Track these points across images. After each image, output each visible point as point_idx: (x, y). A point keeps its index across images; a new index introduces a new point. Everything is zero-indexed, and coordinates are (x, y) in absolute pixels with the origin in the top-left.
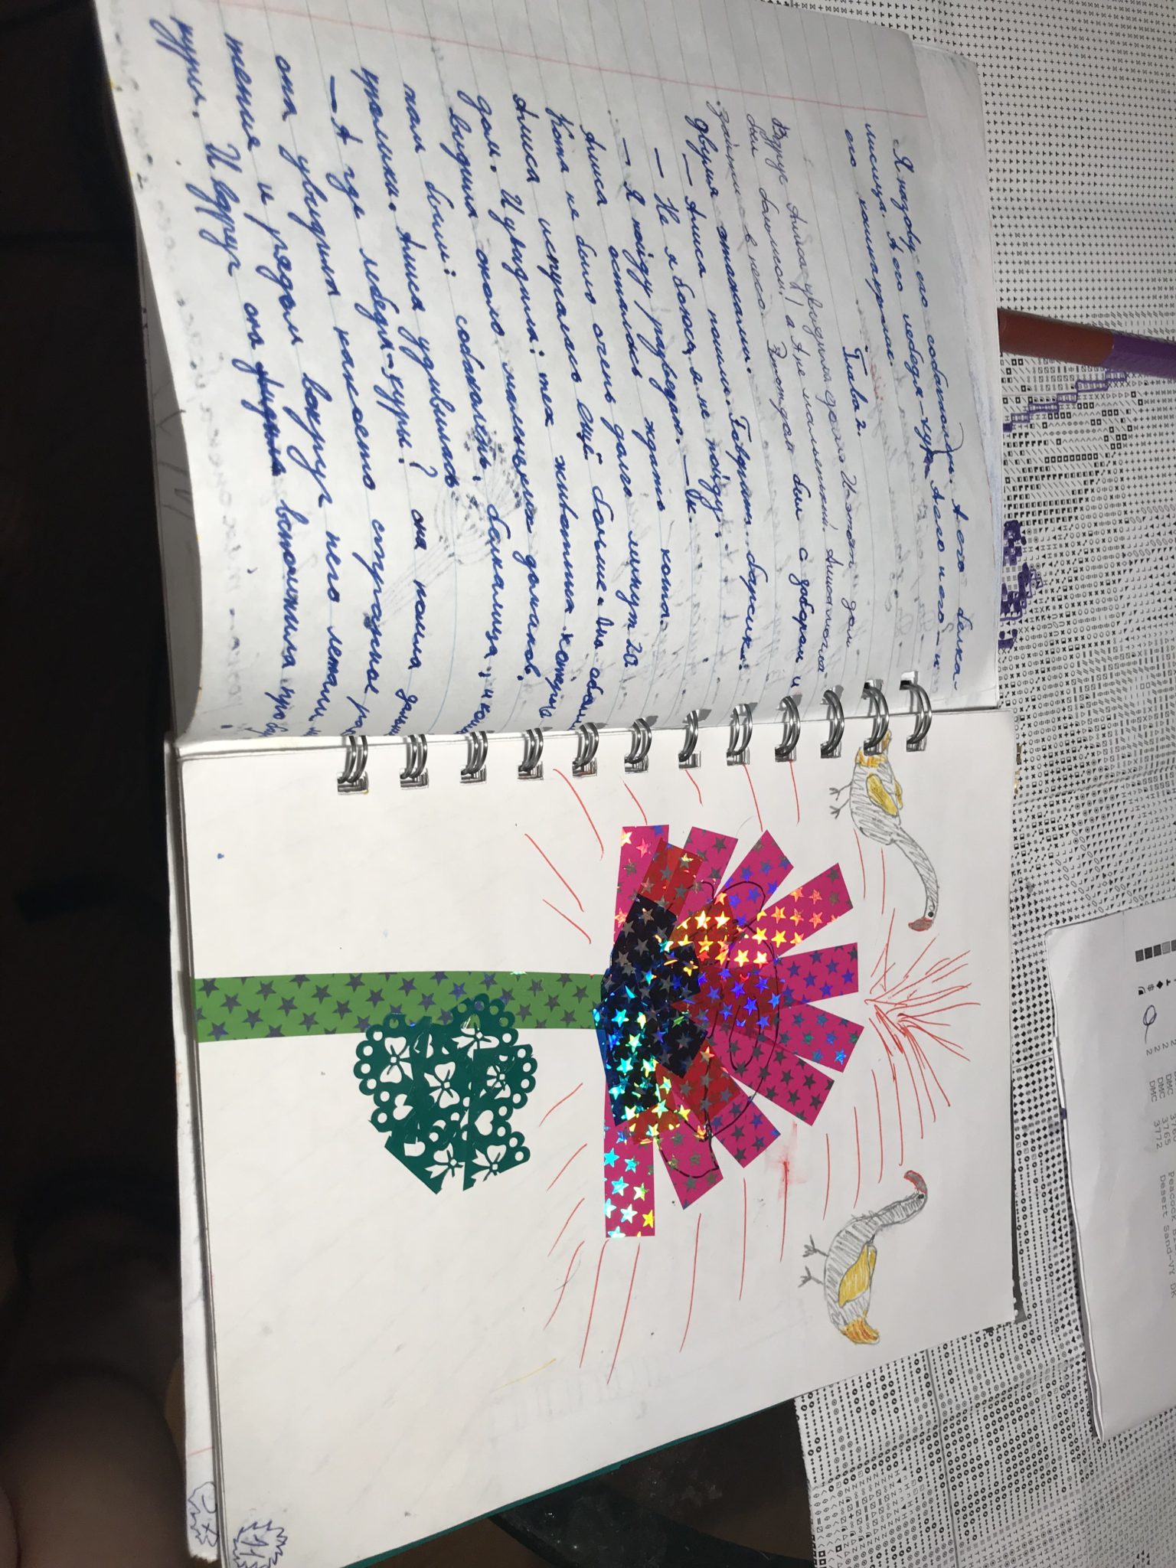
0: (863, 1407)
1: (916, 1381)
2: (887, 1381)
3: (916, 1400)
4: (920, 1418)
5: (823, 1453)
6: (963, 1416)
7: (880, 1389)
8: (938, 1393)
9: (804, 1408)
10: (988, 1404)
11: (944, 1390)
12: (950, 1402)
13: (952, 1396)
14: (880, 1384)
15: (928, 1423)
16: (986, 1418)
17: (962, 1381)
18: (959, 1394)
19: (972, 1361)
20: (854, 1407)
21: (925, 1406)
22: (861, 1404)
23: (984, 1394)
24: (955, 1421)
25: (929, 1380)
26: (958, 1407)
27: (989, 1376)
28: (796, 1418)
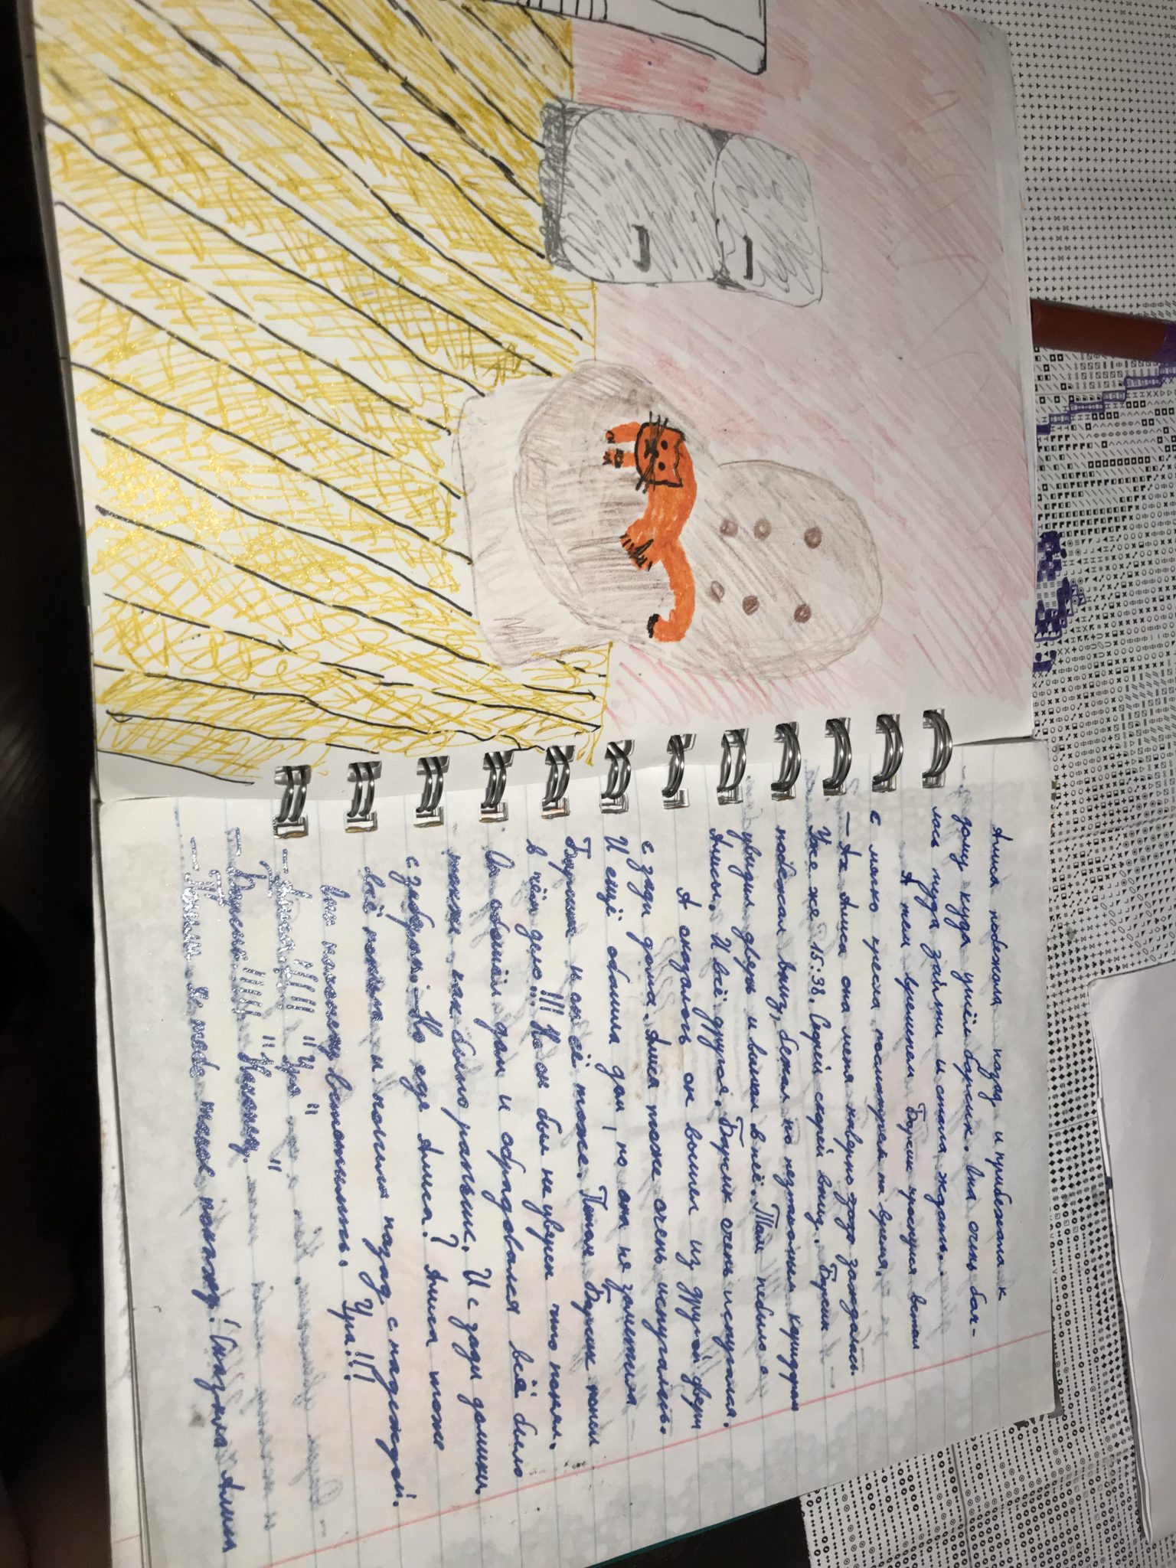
0: (877, 1504)
1: (939, 1476)
2: (905, 1475)
3: (939, 1497)
4: (944, 1516)
5: (831, 1553)
6: (993, 1514)
7: (897, 1484)
8: (964, 1489)
9: (810, 1504)
10: (1022, 1501)
11: (970, 1487)
12: (978, 1499)
13: (980, 1492)
14: (898, 1478)
15: (953, 1522)
16: (1019, 1517)
17: (992, 1476)
18: (988, 1492)
19: (1004, 1455)
20: (868, 1503)
21: (949, 1503)
22: (875, 1500)
23: (1017, 1491)
24: (983, 1520)
25: (954, 1474)
26: (987, 1505)
27: (1024, 1472)
28: (801, 1514)
